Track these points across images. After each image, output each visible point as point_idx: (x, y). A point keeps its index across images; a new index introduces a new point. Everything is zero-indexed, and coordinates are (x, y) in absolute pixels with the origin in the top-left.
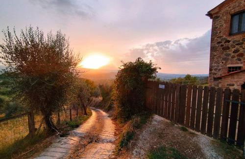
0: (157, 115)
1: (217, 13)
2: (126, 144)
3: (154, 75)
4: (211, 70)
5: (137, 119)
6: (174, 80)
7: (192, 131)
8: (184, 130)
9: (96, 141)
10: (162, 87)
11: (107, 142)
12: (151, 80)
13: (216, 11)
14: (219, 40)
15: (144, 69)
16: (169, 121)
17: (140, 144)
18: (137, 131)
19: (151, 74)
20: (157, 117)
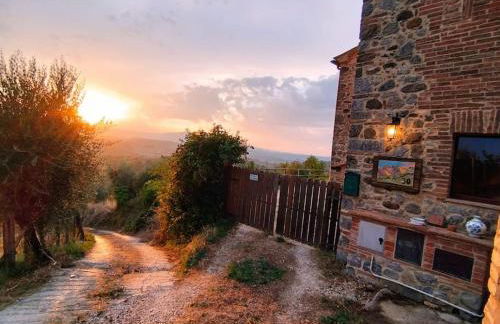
0: (244, 225)
1: (346, 63)
2: (196, 264)
3: (243, 157)
4: (333, 153)
5: (210, 231)
6: (284, 166)
7: (290, 241)
8: (280, 240)
9: (136, 271)
10: (254, 177)
11: (159, 270)
12: (237, 165)
13: (345, 59)
14: (347, 106)
15: (227, 147)
16: (260, 232)
17: (217, 261)
18: (212, 247)
19: (239, 155)
20: (244, 228)
